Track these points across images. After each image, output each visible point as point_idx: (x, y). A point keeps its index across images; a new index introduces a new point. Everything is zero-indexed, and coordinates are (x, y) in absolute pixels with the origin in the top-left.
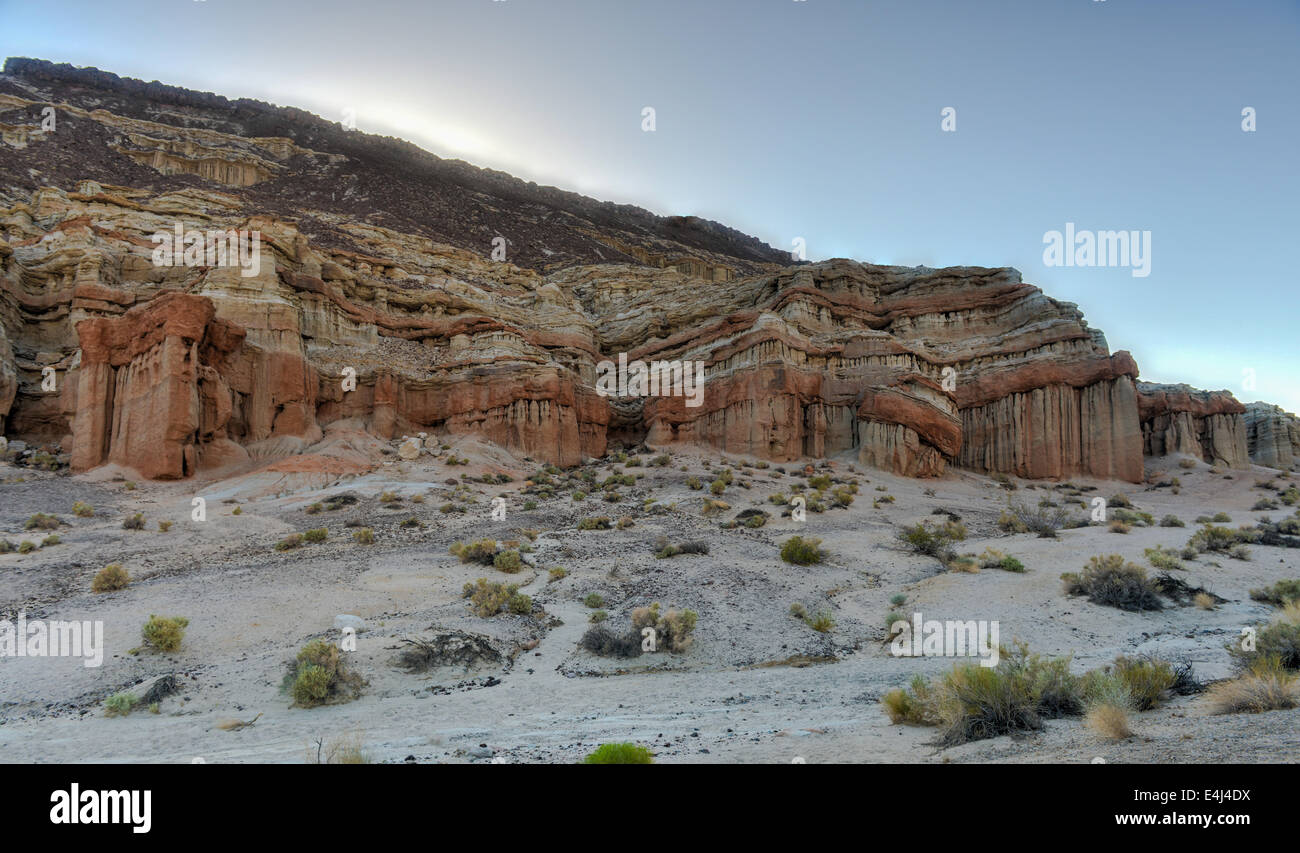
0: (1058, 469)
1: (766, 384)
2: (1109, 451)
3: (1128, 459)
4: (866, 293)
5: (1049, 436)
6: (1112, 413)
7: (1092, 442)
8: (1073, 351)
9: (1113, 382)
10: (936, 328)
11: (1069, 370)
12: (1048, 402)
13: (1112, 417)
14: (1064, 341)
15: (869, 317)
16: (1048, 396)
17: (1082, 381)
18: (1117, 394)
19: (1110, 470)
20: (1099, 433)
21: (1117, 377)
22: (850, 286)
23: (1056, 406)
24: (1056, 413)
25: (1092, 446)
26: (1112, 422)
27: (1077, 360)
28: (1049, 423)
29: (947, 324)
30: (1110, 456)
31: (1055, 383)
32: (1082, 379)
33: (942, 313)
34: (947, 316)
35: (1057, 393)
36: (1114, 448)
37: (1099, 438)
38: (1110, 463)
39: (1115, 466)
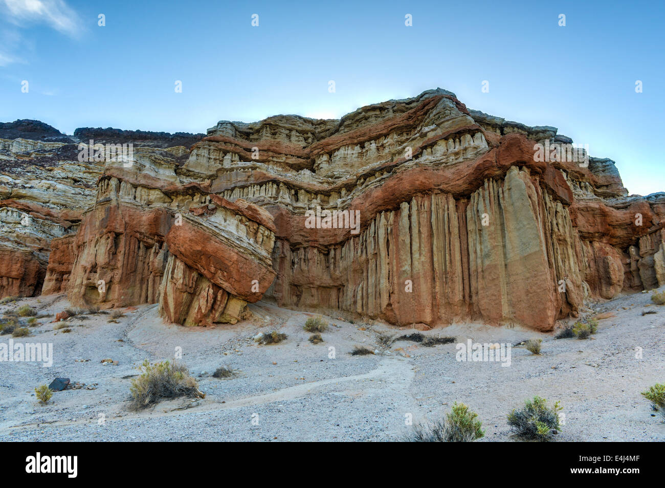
0: (428, 311)
1: (98, 223)
2: (502, 280)
3: (528, 292)
4: (293, 139)
5: (416, 263)
6: (502, 224)
7: (480, 270)
8: (458, 148)
9: (501, 179)
10: (348, 160)
11: (449, 173)
12: (414, 218)
13: (503, 230)
14: (446, 139)
15: (292, 160)
16: (414, 208)
17: (461, 185)
18: (506, 195)
19: (506, 310)
20: (487, 256)
21: (505, 169)
22: (274, 134)
23: (424, 221)
24: (425, 230)
25: (480, 276)
26: (503, 237)
27: (461, 160)
28: (415, 246)
29: (361, 155)
30: (504, 289)
31: (425, 191)
32: (460, 182)
33: (356, 144)
34: (362, 147)
35: (426, 203)
36: (508, 275)
37: (487, 262)
38: (504, 300)
39: (512, 305)
